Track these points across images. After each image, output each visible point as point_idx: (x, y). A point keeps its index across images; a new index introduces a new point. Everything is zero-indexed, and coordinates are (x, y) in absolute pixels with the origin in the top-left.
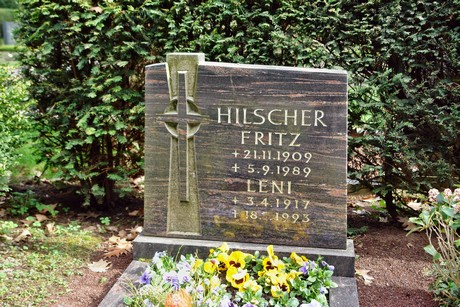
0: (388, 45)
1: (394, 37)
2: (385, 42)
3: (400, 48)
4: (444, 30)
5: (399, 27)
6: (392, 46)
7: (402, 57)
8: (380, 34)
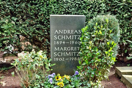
0: (8, 8)
1: (10, 5)
2: (7, 7)
3: (13, 9)
4: (26, 4)
5: (12, 2)
6: (10, 8)
7: (14, 12)
8: (5, 4)
